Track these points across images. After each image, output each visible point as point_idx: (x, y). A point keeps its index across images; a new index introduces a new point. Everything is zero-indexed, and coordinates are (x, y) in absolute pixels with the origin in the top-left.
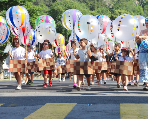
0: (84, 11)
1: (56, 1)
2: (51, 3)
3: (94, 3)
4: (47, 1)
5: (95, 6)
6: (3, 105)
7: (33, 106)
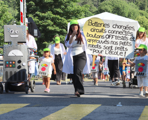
0: (132, 10)
1: (104, 1)
2: (99, 3)
3: (144, 2)
4: (96, 1)
5: (145, 5)
6: (28, 105)
7: (57, 107)
